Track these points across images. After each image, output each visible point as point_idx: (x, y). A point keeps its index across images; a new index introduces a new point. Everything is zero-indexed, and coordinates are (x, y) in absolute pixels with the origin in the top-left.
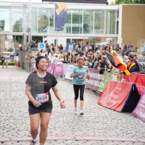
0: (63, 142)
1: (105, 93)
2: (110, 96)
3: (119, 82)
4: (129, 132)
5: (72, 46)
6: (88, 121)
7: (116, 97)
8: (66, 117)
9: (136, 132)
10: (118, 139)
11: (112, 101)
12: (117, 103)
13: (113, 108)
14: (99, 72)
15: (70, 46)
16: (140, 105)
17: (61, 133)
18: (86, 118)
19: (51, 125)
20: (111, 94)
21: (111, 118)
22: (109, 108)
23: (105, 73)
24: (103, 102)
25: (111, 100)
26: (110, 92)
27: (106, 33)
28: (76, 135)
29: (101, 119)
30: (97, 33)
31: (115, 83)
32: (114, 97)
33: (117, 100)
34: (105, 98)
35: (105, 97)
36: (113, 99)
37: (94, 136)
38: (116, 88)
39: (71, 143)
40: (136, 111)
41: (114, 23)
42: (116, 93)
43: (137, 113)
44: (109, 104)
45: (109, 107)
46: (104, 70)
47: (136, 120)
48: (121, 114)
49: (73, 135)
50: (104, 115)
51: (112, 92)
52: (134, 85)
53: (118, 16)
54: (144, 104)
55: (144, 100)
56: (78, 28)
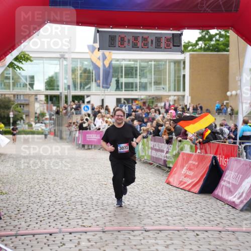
0: (129, 233)
1: (175, 169)
2: (183, 172)
3: (194, 153)
4: (212, 219)
5: (127, 108)
6: (156, 206)
7: (191, 173)
8: (128, 201)
9: (222, 218)
10: (199, 228)
11: (186, 180)
12: (192, 182)
13: (187, 188)
14: (165, 141)
15: (124, 107)
16: (222, 183)
17: (125, 222)
18: (154, 202)
19: (110, 212)
20: (184, 170)
21: (187, 201)
22: (182, 189)
23: (173, 142)
24: (174, 181)
25: (185, 177)
26: (182, 167)
28: (145, 224)
29: (174, 203)
30: (157, 90)
31: (189, 156)
32: (187, 173)
33: (192, 177)
34: (176, 176)
35: (175, 173)
36: (186, 176)
37: (168, 225)
38: (190, 162)
39: (140, 235)
40: (218, 191)
41: (179, 77)
42: (190, 169)
43: (220, 194)
44: (182, 183)
45: (181, 187)
46: (172, 138)
47: (220, 203)
48: (199, 195)
49: (140, 223)
50: (176, 197)
51: (185, 168)
52: (215, 158)
53: (184, 68)
54: (229, 183)
55: (229, 177)
56: (132, 83)
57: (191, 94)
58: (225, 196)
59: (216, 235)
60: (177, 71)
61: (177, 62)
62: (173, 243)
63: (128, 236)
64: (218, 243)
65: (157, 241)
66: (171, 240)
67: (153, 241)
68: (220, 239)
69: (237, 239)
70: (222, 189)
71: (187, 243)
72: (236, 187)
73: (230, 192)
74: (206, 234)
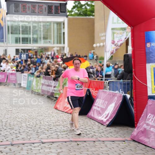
0: (31, 145)
1: (61, 98)
2: (66, 101)
4: (88, 133)
5: (25, 56)
9: (95, 132)
11: (68, 106)
15: (22, 55)
16: (94, 108)
17: (27, 137)
18: (47, 122)
27: (54, 43)
28: (42, 138)
29: (61, 123)
30: (45, 43)
34: (62, 103)
37: (58, 138)
39: (38, 146)
40: (91, 113)
41: (60, 34)
43: (92, 115)
44: (66, 108)
45: (65, 111)
47: (92, 121)
49: (38, 138)
52: (88, 90)
53: (64, 28)
54: (99, 107)
55: (98, 104)
56: (27, 38)
57: (69, 46)
58: (96, 117)
59: (92, 144)
60: (59, 30)
61: (59, 24)
62: (62, 151)
63: (30, 147)
64: (93, 149)
65: (51, 150)
66: (61, 148)
67: (48, 150)
68: (95, 146)
69: (106, 146)
70: (94, 111)
71: (72, 150)
72: (104, 110)
73: (100, 113)
74: (85, 143)
